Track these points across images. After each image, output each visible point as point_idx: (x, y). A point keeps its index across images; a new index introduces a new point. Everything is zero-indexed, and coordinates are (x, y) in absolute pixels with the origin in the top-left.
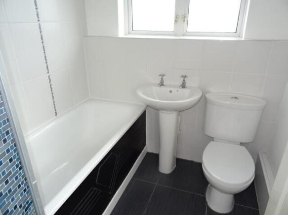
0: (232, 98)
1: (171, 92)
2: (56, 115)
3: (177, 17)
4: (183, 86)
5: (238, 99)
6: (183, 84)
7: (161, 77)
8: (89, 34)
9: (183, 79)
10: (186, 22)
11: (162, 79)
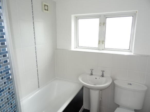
0: (128, 84)
1: (96, 78)
2: (39, 88)
3: (99, 41)
4: (103, 76)
5: (131, 85)
6: (102, 75)
7: (91, 71)
8: (58, 48)
9: (102, 72)
10: (104, 44)
11: (92, 71)
